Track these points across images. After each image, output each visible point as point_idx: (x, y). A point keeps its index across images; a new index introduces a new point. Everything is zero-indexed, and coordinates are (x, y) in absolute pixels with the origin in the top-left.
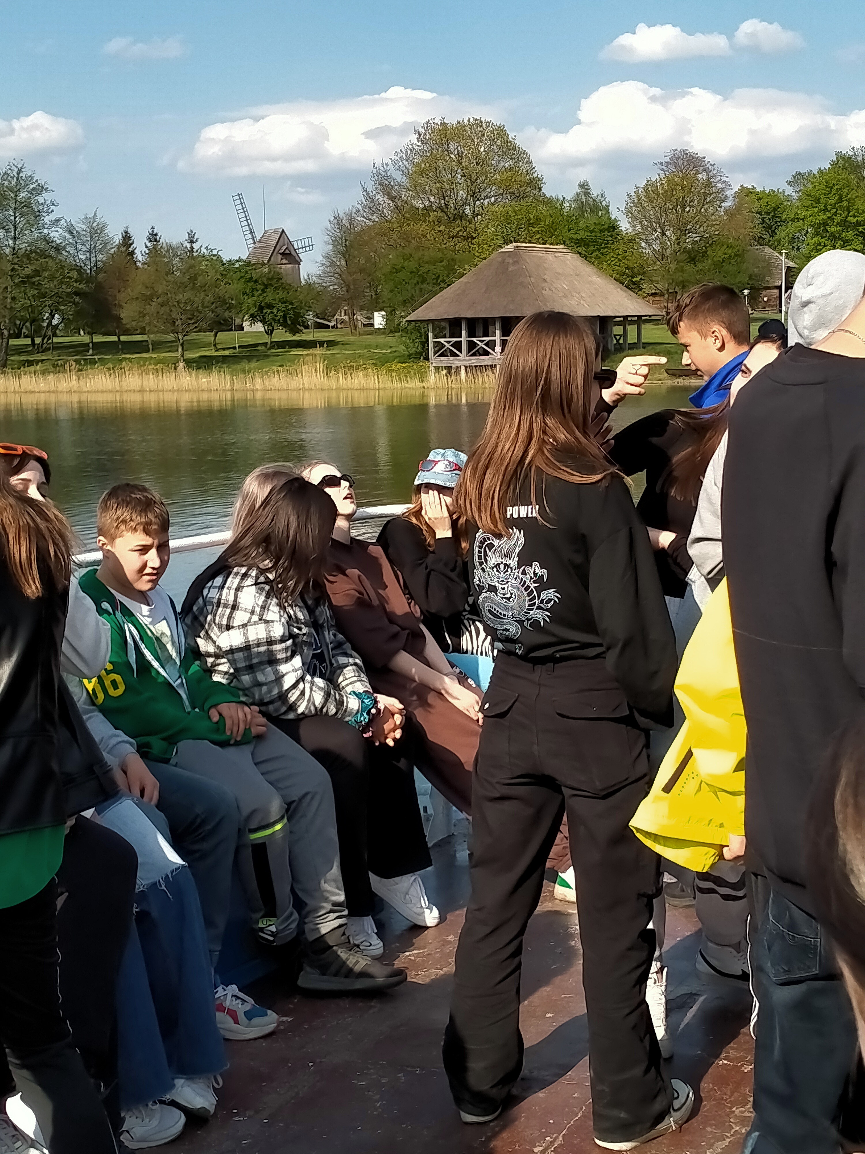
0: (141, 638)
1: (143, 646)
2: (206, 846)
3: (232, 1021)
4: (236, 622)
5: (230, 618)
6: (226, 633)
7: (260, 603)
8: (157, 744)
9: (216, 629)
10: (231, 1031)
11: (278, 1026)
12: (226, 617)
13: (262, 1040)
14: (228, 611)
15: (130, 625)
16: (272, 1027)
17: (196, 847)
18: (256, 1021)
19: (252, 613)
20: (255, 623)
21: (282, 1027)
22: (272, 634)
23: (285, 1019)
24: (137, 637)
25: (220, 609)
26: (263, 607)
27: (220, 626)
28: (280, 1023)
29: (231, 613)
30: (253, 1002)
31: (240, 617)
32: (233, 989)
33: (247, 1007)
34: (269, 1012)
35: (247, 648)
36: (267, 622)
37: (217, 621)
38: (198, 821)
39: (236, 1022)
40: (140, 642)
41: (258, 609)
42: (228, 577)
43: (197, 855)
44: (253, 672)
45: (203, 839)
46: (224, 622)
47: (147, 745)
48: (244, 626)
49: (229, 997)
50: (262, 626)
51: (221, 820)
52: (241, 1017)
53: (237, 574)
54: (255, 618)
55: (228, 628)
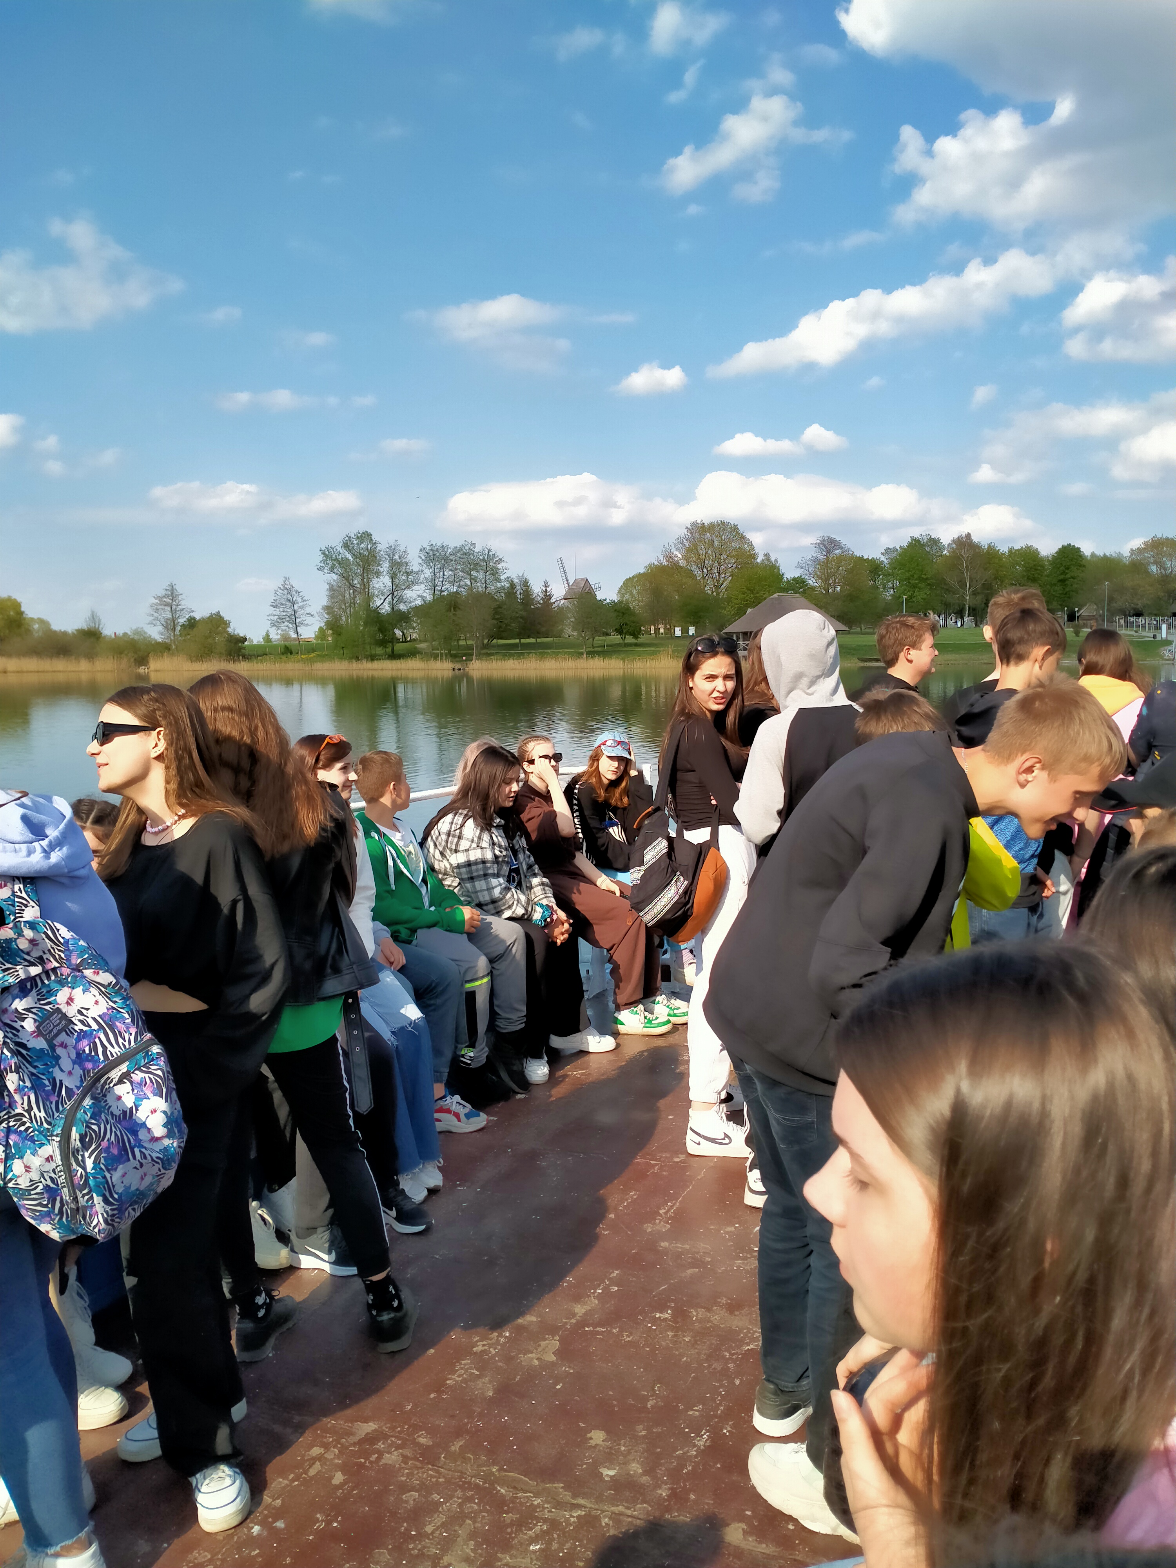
0: (398, 856)
1: (399, 861)
2: (438, 1001)
3: (456, 1120)
4: (461, 848)
5: (457, 845)
6: (454, 855)
7: (477, 835)
8: (404, 933)
9: (448, 851)
10: (455, 1127)
11: (487, 1123)
12: (454, 843)
13: (476, 1133)
14: (456, 840)
15: (390, 847)
16: (483, 1124)
17: (432, 1002)
18: (472, 1120)
19: (472, 841)
20: (474, 849)
21: (490, 1124)
22: (485, 856)
23: (492, 1118)
24: (395, 855)
25: (450, 838)
26: (479, 838)
27: (451, 850)
28: (488, 1121)
29: (458, 842)
30: (470, 1107)
31: (464, 844)
32: (457, 1098)
33: (467, 1110)
34: (481, 1114)
35: (469, 864)
36: (482, 848)
37: (449, 846)
38: (433, 985)
39: (459, 1120)
40: (397, 859)
41: (476, 839)
42: (455, 816)
43: (433, 1008)
44: (473, 882)
45: (436, 997)
46: (454, 847)
47: (398, 931)
48: (467, 850)
49: (455, 1103)
50: (479, 851)
51: (448, 985)
52: (462, 1117)
53: (461, 814)
54: (474, 845)
55: (456, 851)
